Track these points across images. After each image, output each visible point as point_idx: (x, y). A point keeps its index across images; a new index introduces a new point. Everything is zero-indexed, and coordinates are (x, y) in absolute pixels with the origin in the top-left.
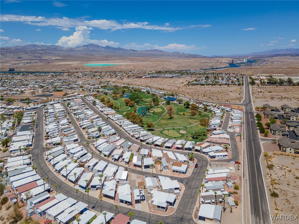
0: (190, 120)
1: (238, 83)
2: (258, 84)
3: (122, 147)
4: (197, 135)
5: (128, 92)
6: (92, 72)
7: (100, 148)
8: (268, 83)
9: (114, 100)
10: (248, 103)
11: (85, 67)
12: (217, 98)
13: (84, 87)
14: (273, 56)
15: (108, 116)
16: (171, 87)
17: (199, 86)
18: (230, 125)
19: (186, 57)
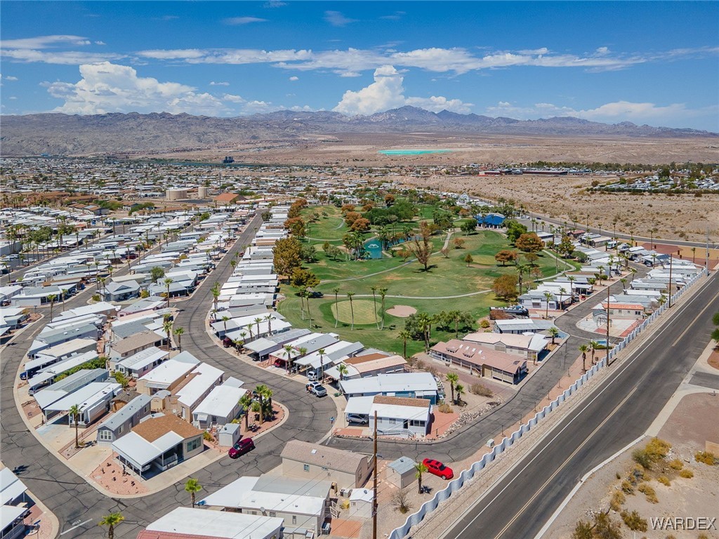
11: (377, 157)
19: (651, 136)
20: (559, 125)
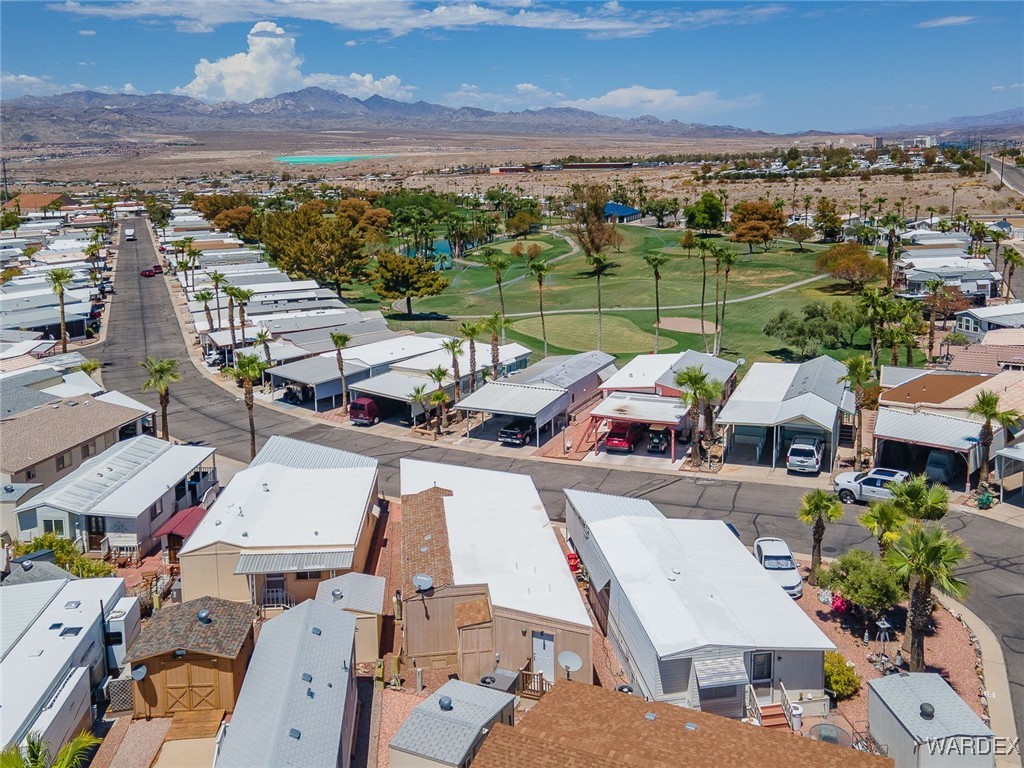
19: (685, 135)
20: (555, 120)
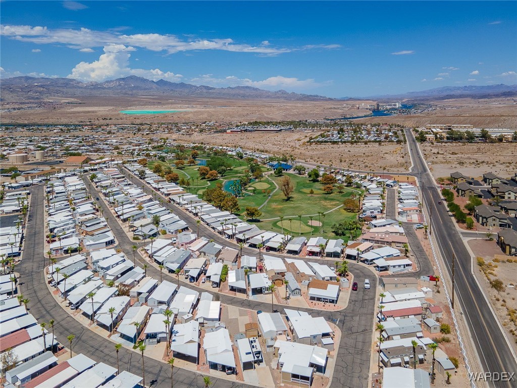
0: (323, 202)
1: (397, 139)
2: (431, 140)
3: (202, 254)
4: (344, 229)
5: (203, 156)
6: (134, 124)
7: (160, 256)
8: (448, 138)
9: (178, 170)
10: (422, 171)
11: (121, 116)
12: (364, 165)
13: (121, 148)
14: (443, 98)
15: (170, 196)
16: (280, 148)
17: (329, 145)
18: (400, 210)
19: (298, 100)
